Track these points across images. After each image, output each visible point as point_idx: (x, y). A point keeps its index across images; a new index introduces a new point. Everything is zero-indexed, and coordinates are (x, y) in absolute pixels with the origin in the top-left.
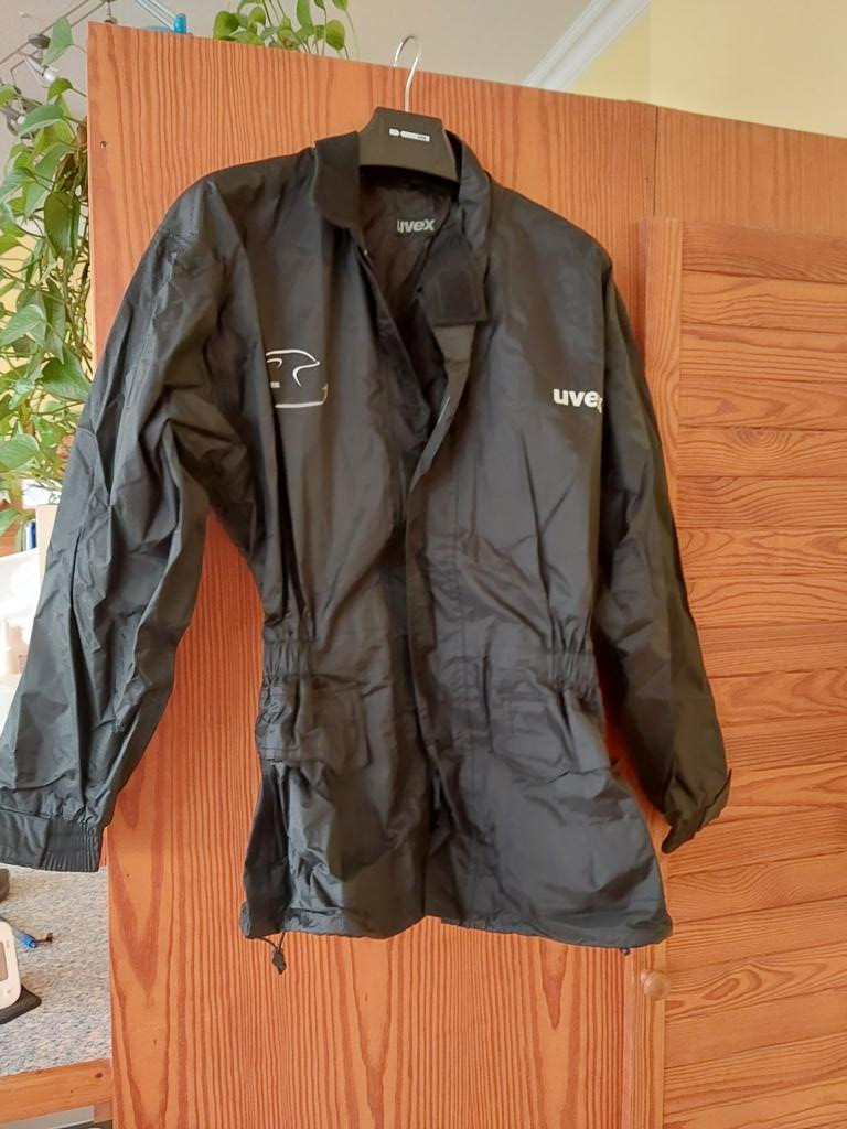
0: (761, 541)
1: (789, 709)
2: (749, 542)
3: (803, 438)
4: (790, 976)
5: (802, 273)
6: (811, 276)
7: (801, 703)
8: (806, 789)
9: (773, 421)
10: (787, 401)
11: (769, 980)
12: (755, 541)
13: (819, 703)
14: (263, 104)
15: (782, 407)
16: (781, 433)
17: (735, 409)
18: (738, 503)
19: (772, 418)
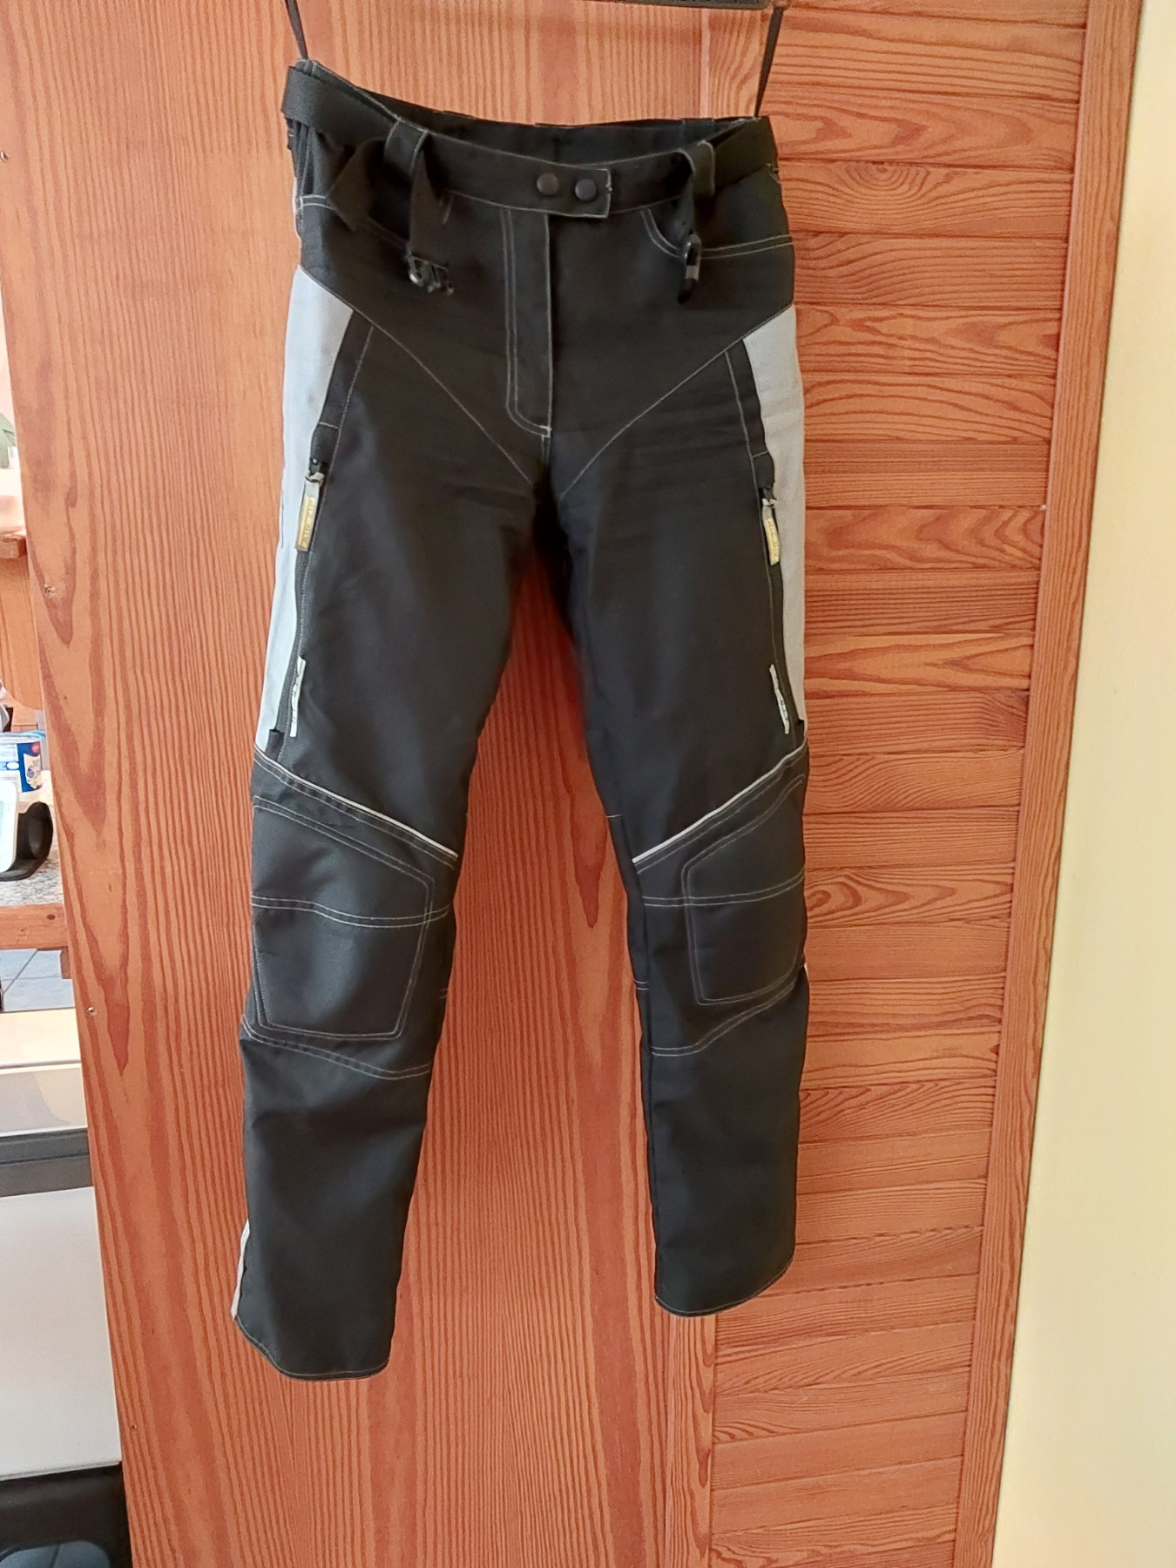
0: (877, 325)
1: (912, 558)
2: (859, 325)
3: (948, 179)
4: (901, 897)
7: (931, 550)
8: (934, 665)
9: (903, 152)
10: (923, 123)
11: (871, 899)
12: (868, 323)
13: (958, 552)
15: (918, 130)
16: (914, 169)
17: (844, 134)
18: (844, 270)
19: (900, 148)
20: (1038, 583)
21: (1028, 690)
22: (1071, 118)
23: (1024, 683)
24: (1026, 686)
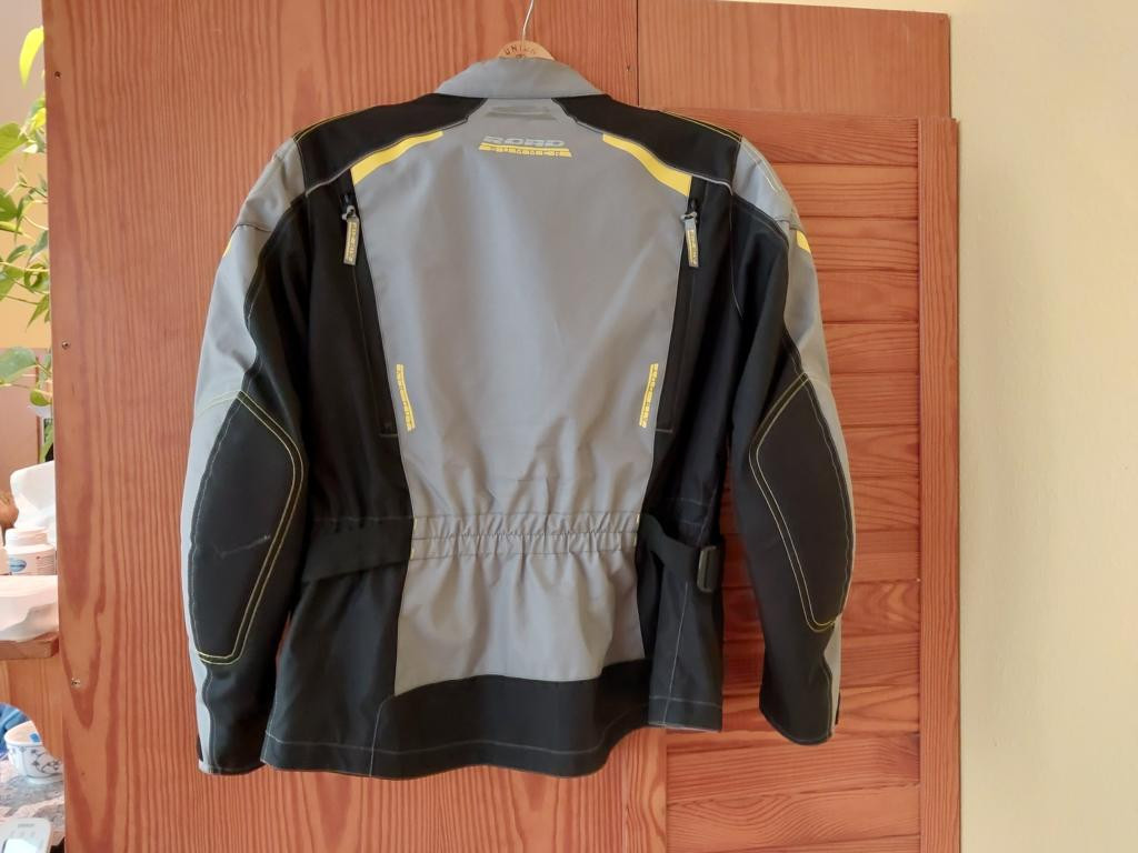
5: (813, 157)
6: (824, 157)
14: (213, 22)
20: (919, 643)
21: (918, 732)
22: (913, 284)
23: (914, 727)
24: (916, 730)
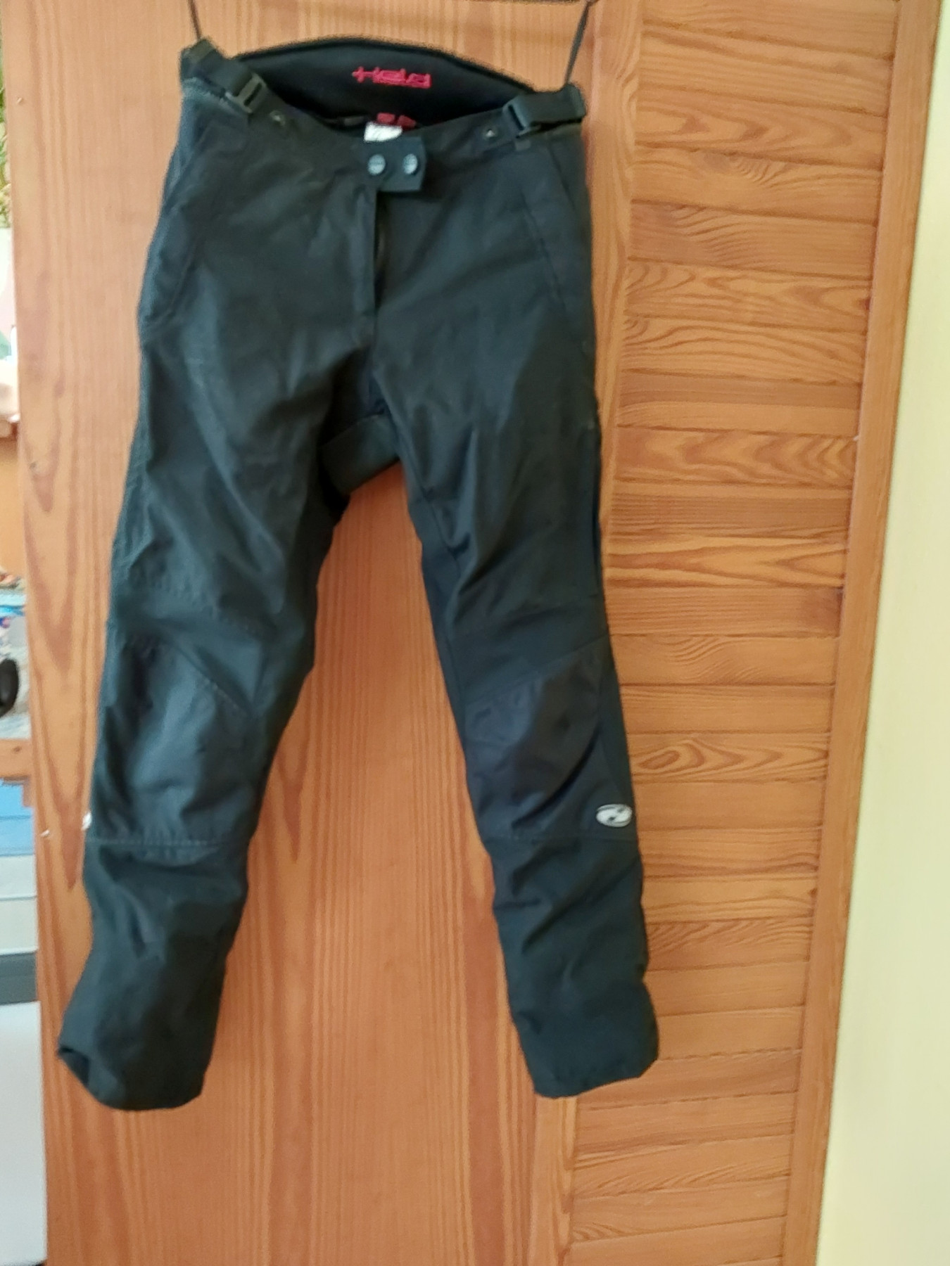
0: (727, 283)
1: (752, 473)
2: (712, 282)
3: (784, 171)
4: (738, 759)
7: (766, 469)
8: (768, 563)
9: (749, 147)
10: (768, 125)
11: (713, 759)
12: (720, 282)
13: (787, 471)
15: (762, 130)
16: (758, 161)
17: (704, 129)
18: (702, 237)
19: (747, 143)
20: (850, 500)
22: (882, 129)
23: (837, 582)
24: (839, 586)
